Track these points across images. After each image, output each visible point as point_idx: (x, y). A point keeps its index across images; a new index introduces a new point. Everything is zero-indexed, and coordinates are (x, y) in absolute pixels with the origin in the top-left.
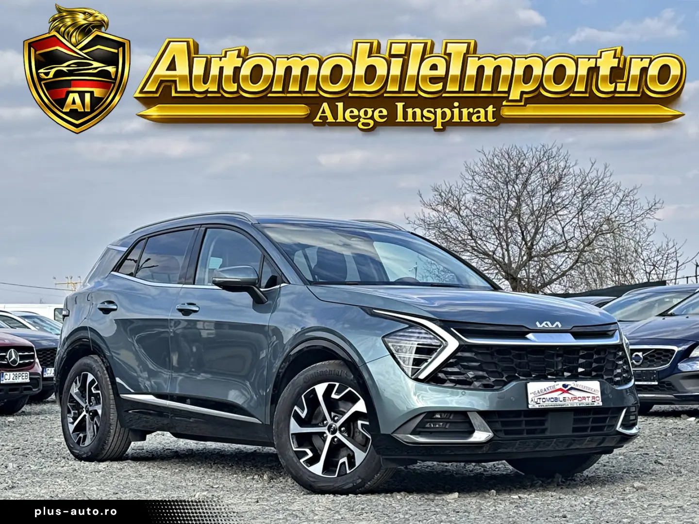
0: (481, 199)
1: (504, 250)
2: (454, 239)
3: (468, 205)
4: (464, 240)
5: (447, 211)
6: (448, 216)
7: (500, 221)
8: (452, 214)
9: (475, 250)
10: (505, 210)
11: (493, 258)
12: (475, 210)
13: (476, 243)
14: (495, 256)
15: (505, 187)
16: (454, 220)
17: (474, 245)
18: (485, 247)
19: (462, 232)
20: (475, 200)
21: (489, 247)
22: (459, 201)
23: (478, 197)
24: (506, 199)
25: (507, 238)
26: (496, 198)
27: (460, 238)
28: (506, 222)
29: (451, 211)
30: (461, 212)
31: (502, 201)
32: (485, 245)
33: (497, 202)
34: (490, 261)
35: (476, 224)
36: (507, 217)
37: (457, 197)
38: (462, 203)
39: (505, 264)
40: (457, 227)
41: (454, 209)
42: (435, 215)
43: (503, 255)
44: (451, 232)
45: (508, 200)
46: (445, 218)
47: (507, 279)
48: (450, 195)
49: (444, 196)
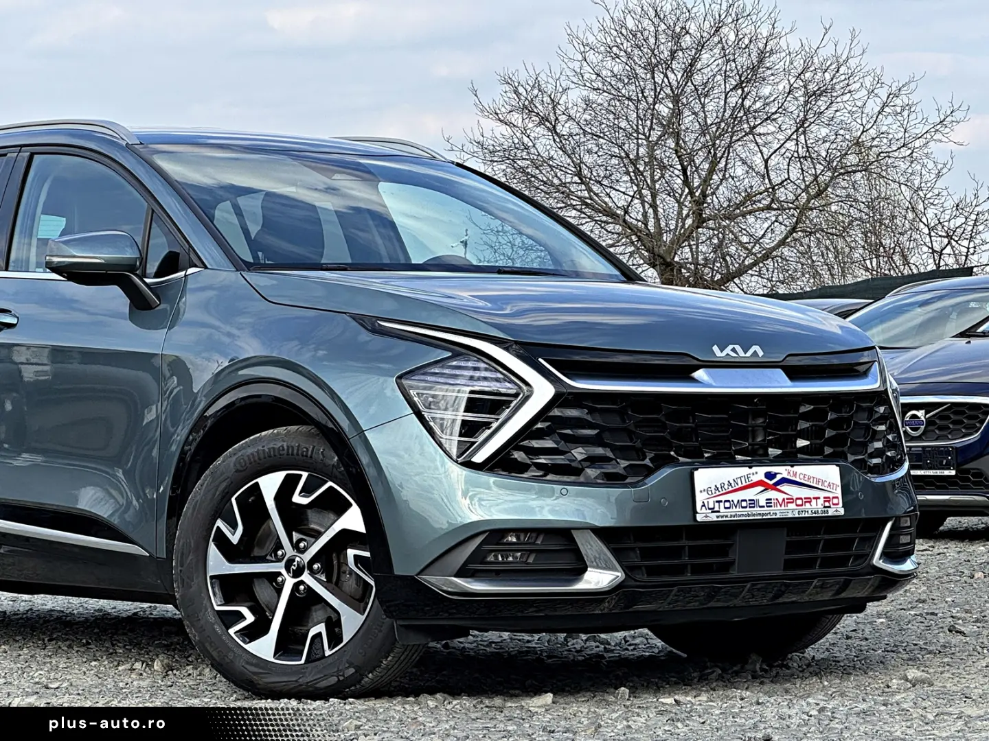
0: (599, 101)
1: (647, 206)
2: (545, 183)
3: (572, 113)
4: (564, 184)
5: (531, 125)
6: (532, 135)
7: (638, 145)
8: (541, 130)
9: (587, 205)
10: (648, 123)
11: (625, 221)
12: (588, 123)
13: (590, 190)
14: (627, 217)
15: (649, 76)
16: (544, 143)
17: (586, 194)
18: (607, 199)
19: (559, 167)
20: (588, 103)
21: (616, 200)
22: (555, 104)
23: (593, 96)
24: (651, 100)
25: (654, 182)
26: (629, 99)
27: (556, 181)
28: (652, 147)
29: (540, 124)
30: (559, 128)
31: (643, 105)
32: (608, 195)
33: (633, 107)
34: (619, 228)
35: (590, 152)
36: (653, 138)
37: (550, 96)
38: (561, 108)
39: (649, 234)
40: (551, 158)
41: (544, 120)
42: (506, 133)
43: (645, 214)
44: (537, 168)
45: (655, 103)
46: (526, 139)
47: (653, 266)
48: (536, 92)
49: (524, 93)
